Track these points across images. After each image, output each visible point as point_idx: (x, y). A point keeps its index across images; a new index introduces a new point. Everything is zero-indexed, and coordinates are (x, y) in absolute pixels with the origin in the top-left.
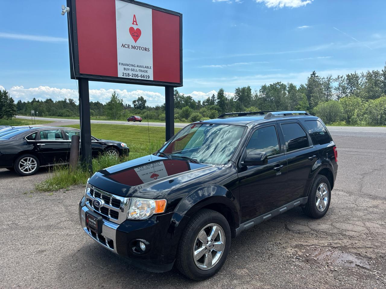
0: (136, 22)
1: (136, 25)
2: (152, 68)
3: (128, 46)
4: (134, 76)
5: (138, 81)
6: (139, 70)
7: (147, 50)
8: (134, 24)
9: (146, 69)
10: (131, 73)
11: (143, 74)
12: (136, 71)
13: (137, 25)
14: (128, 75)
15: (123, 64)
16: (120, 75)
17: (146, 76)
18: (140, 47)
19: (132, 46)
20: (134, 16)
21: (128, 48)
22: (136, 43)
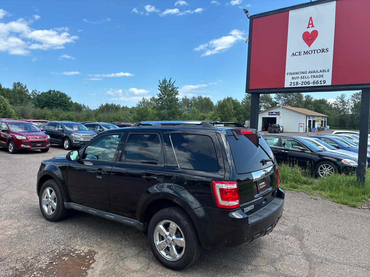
0: (312, 24)
1: (311, 27)
2: (331, 71)
3: (299, 53)
4: (303, 84)
5: (308, 89)
6: (312, 76)
7: (325, 51)
8: (309, 27)
9: (321, 74)
10: (300, 81)
11: (316, 79)
12: (307, 77)
13: (314, 27)
14: (297, 83)
15: (291, 74)
16: (287, 85)
17: (321, 81)
18: (315, 50)
19: (304, 52)
20: (311, 18)
21: (299, 55)
22: (309, 47)
